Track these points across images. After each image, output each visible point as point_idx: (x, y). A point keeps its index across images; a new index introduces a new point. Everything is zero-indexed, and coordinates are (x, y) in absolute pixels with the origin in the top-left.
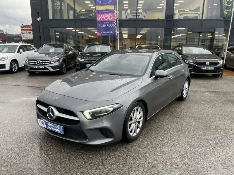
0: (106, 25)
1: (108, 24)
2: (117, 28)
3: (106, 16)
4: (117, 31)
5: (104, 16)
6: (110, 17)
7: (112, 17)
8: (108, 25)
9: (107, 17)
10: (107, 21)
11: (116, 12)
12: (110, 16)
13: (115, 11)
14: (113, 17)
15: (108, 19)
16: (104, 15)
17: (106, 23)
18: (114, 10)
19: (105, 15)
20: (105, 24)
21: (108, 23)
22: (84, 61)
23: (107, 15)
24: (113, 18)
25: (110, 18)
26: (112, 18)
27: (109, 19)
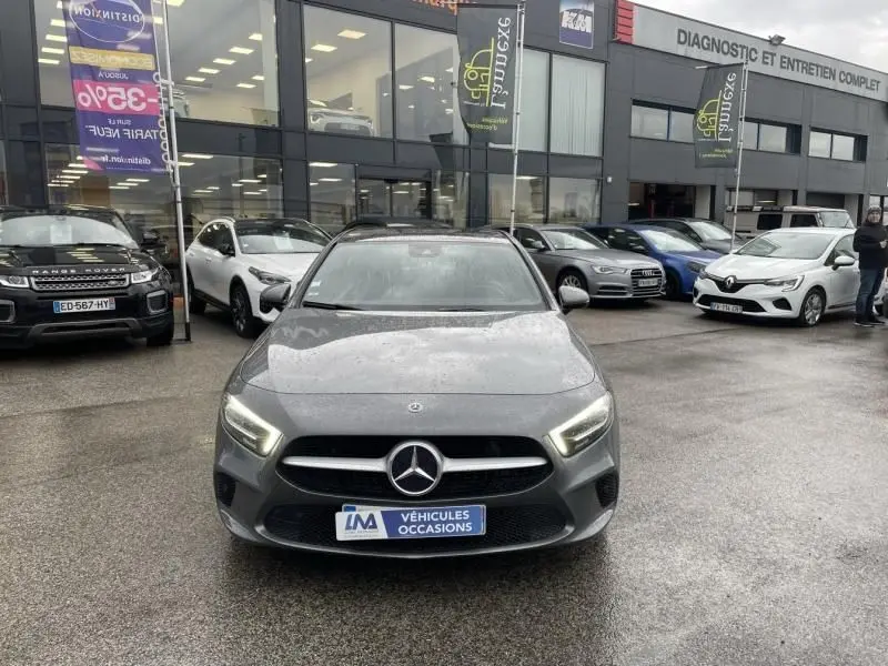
0: (117, 131)
1: (127, 127)
2: (171, 146)
3: (119, 93)
4: (172, 158)
5: (108, 93)
6: (136, 99)
7: (144, 100)
8: (128, 132)
9: (123, 97)
10: (121, 115)
11: (162, 81)
12: (135, 95)
13: (157, 77)
14: (150, 100)
15: (127, 107)
16: (106, 87)
17: (120, 121)
18: (152, 72)
19: (111, 89)
20: (114, 127)
21: (128, 122)
22: (35, 286)
23: (121, 90)
24: (149, 104)
25: (135, 104)
26: (143, 106)
27: (132, 106)
